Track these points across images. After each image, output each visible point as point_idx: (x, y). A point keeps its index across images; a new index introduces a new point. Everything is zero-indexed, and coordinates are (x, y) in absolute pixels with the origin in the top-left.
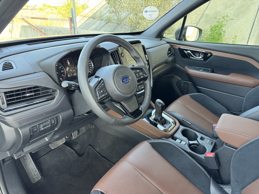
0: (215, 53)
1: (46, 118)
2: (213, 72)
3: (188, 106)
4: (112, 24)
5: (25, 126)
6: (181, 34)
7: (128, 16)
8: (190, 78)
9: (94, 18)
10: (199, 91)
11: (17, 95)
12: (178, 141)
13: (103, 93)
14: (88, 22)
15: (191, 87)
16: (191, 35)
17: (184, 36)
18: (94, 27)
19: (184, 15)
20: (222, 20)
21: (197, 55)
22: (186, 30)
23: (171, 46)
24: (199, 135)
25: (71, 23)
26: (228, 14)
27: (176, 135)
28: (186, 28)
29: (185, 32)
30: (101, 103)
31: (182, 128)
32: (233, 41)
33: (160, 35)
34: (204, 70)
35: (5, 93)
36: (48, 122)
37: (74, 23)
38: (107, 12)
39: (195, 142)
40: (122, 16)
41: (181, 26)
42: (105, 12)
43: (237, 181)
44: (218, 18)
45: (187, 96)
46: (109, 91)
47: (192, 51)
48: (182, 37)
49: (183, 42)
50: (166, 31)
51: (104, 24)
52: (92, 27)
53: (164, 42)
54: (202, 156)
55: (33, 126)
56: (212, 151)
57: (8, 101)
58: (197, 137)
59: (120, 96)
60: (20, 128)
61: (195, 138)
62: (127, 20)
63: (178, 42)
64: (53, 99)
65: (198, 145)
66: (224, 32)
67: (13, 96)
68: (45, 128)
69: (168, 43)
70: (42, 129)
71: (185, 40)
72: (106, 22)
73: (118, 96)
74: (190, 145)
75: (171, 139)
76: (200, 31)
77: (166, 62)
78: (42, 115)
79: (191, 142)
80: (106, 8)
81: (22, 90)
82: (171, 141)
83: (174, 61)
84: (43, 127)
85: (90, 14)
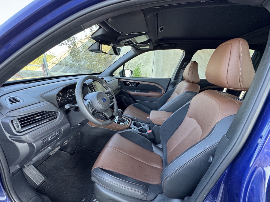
0: (141, 83)
1: (52, 132)
2: (141, 92)
3: (132, 111)
4: (75, 68)
5: (37, 140)
6: (122, 73)
7: (86, 63)
8: (130, 96)
9: (61, 64)
10: (136, 102)
11: (27, 120)
12: (133, 129)
13: (93, 109)
14: (56, 67)
15: (132, 101)
16: (128, 74)
17: (124, 74)
18: (61, 70)
19: (123, 64)
20: (138, 66)
21: (132, 84)
22: (125, 71)
23: (119, 80)
24: (142, 124)
25: (44, 68)
26: (141, 63)
27: (131, 126)
28: (125, 70)
29: (125, 73)
30: (93, 114)
31: (133, 122)
32: (146, 76)
33: (111, 74)
34: (137, 91)
35: (18, 119)
36: (54, 135)
37: (46, 68)
38: (70, 61)
39: (141, 128)
40: (81, 63)
41: (122, 69)
42: (69, 60)
43: (163, 140)
44: (137, 65)
45: (131, 106)
46: (96, 107)
47: (130, 82)
48: (123, 75)
49: (124, 78)
50: (115, 72)
51: (69, 68)
52: (60, 70)
53: (115, 78)
54: (146, 134)
55: (43, 139)
56: (150, 130)
57: (21, 125)
58: (141, 125)
59: (103, 109)
60: (34, 142)
61: (140, 126)
62: (86, 66)
63: (121, 77)
64: (56, 118)
65: (142, 129)
66: (141, 72)
67: (24, 120)
68: (52, 138)
69: (117, 78)
70: (50, 140)
71: (125, 77)
72: (70, 67)
73: (101, 109)
74: (139, 130)
75: (129, 129)
76: (132, 72)
77: (118, 89)
78: (50, 130)
79: (139, 128)
80: (69, 58)
81: (31, 115)
82: (129, 130)
83: (121, 88)
84: (50, 138)
85: (57, 62)
